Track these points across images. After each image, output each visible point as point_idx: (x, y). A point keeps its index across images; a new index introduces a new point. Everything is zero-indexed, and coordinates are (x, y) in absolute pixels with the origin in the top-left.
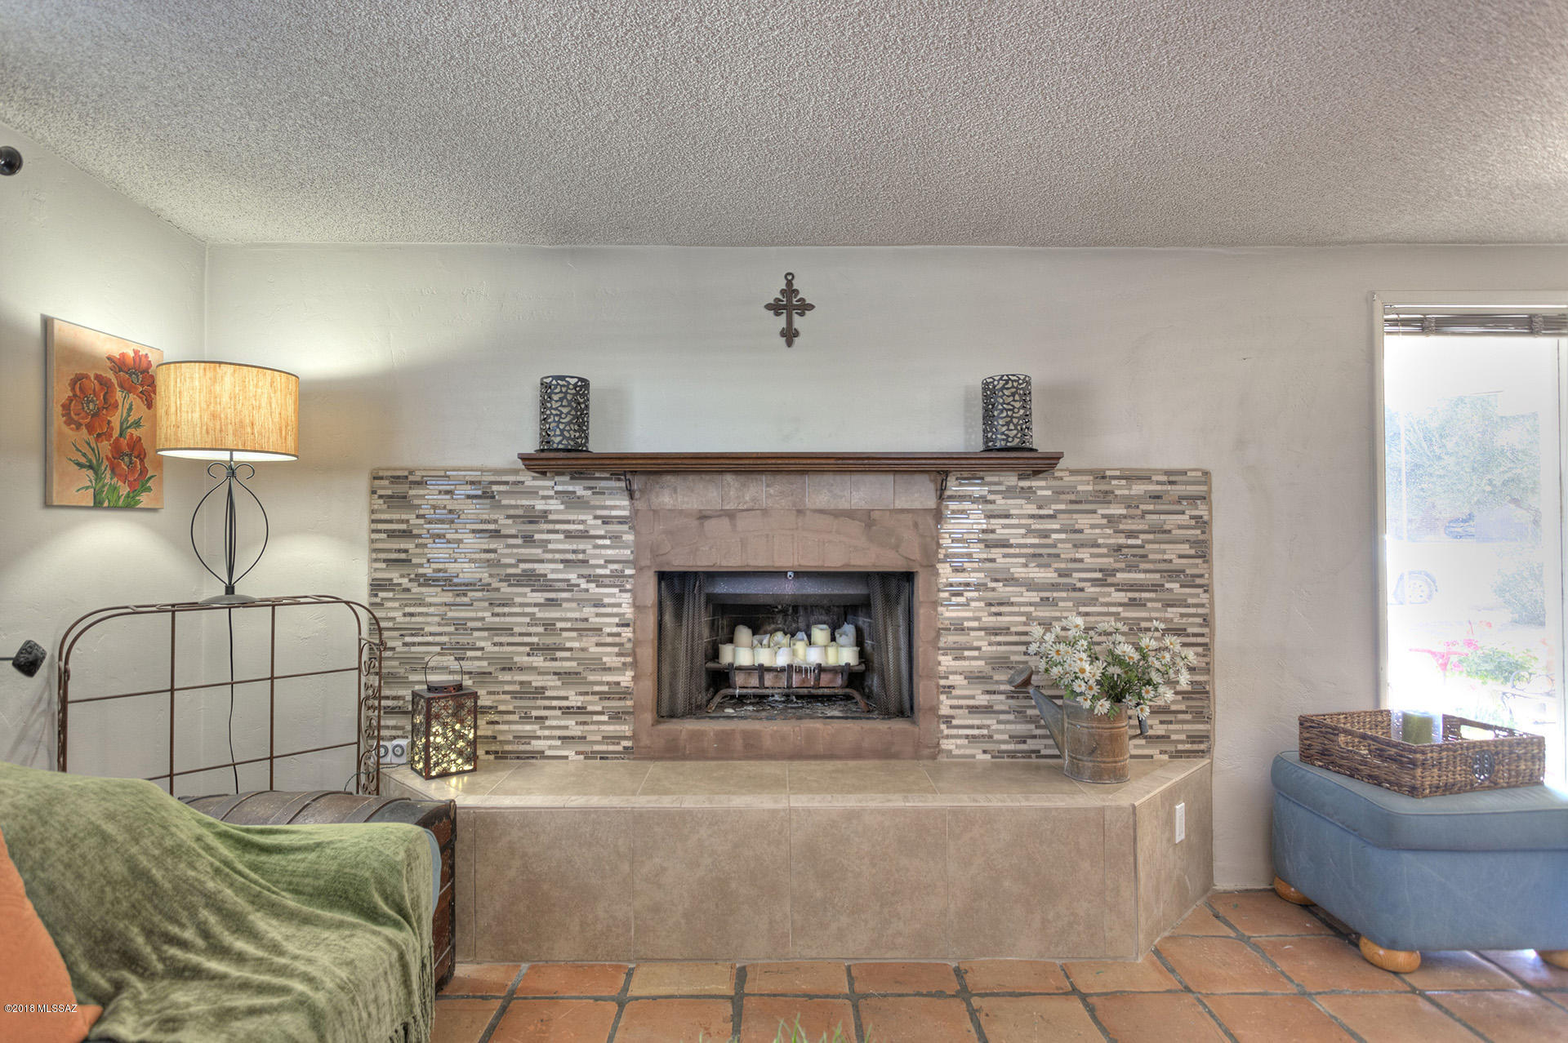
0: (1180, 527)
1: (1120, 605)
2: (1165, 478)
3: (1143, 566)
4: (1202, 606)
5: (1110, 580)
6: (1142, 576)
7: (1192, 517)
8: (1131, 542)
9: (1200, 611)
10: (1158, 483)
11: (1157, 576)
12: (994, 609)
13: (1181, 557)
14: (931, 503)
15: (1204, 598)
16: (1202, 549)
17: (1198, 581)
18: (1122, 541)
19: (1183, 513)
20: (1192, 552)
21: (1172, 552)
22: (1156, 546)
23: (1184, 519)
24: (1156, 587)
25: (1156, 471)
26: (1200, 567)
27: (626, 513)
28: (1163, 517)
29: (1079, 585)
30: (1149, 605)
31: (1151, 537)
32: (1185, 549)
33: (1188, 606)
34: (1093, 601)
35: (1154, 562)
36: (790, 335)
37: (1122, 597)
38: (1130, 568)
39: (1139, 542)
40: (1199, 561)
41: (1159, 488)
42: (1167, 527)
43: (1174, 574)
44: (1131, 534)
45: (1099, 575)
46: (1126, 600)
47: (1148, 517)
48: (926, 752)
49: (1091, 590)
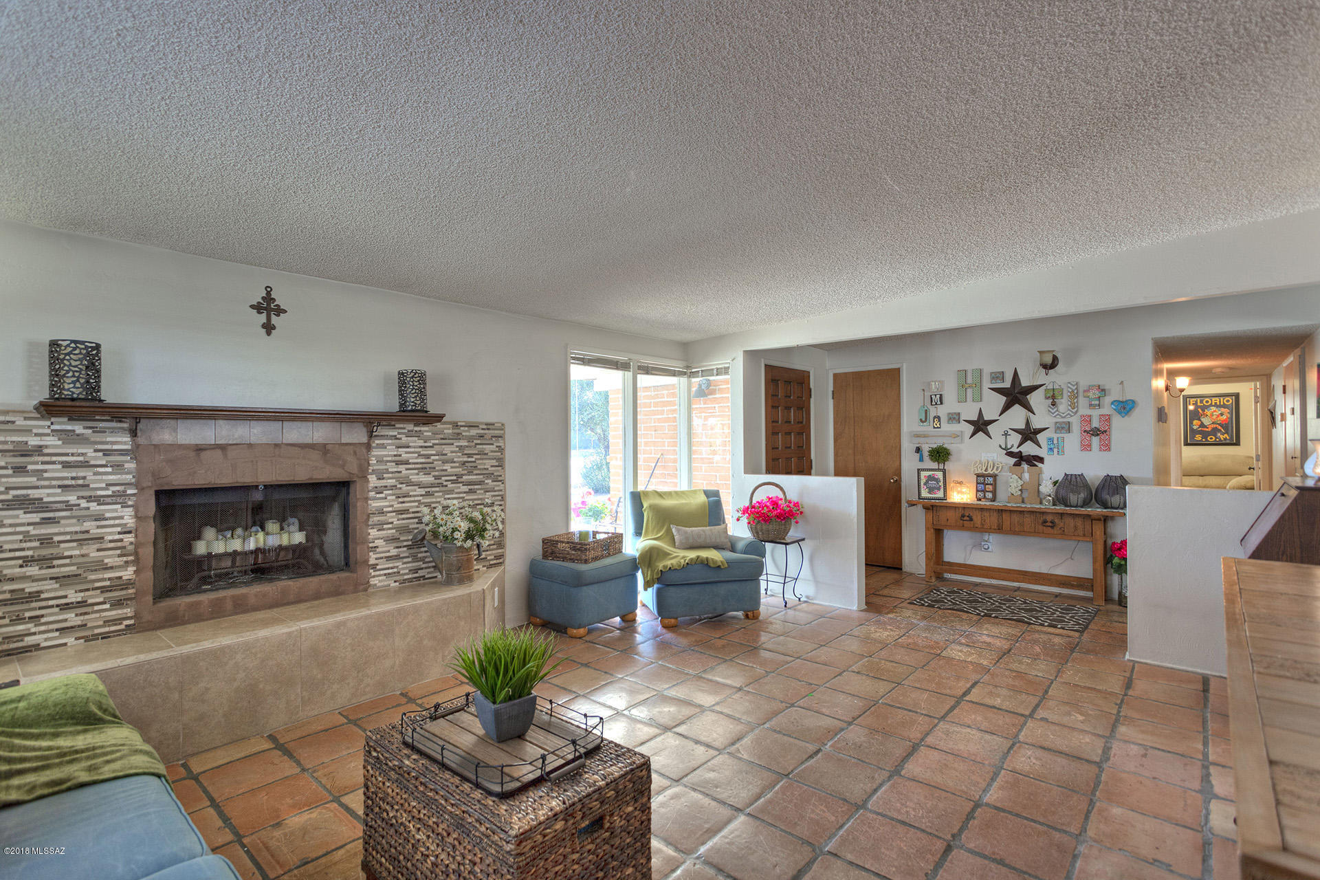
0: (492, 451)
1: (465, 493)
2: (485, 427)
3: (475, 472)
4: (501, 490)
5: (460, 480)
6: (475, 477)
7: (497, 447)
8: (470, 459)
9: (500, 493)
10: (483, 429)
11: (482, 477)
12: (400, 500)
13: (492, 466)
14: (365, 440)
15: (502, 487)
16: (501, 463)
17: (500, 478)
18: (466, 459)
19: (493, 444)
20: (497, 464)
21: (488, 464)
22: (481, 461)
23: (493, 447)
24: (481, 483)
25: (482, 423)
26: (499, 470)
27: (129, 447)
28: (484, 446)
29: (445, 483)
30: (478, 492)
31: (479, 457)
32: (494, 462)
33: (495, 491)
34: (451, 492)
35: (480, 469)
36: (269, 328)
37: (466, 488)
38: (470, 473)
39: (473, 460)
40: (500, 468)
41: (482, 431)
42: (486, 452)
43: (490, 475)
44: (469, 455)
45: (455, 478)
47: (478, 446)
48: (362, 587)
49: (450, 486)
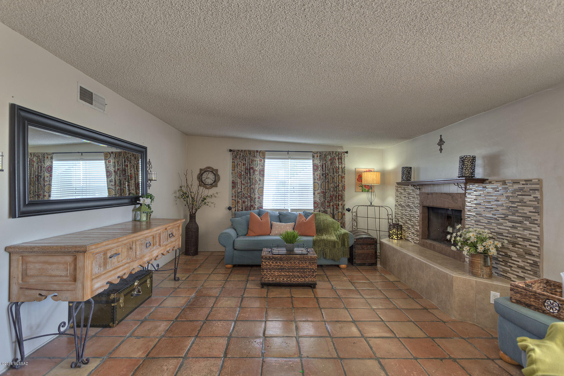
0: (530, 201)
1: (510, 227)
2: (524, 183)
3: (517, 214)
4: (537, 232)
5: (507, 218)
6: (516, 218)
7: (534, 197)
8: (513, 205)
9: (536, 234)
10: (523, 184)
11: (521, 218)
12: (477, 223)
13: (530, 212)
14: (464, 192)
15: (538, 229)
16: (538, 211)
17: (536, 222)
18: (510, 205)
19: (530, 195)
20: (534, 211)
21: (527, 210)
22: (521, 207)
23: (531, 198)
24: (521, 222)
25: (522, 180)
26: (536, 216)
27: (419, 193)
28: (523, 197)
29: (498, 219)
30: (519, 228)
31: (520, 204)
32: (532, 209)
33: (532, 231)
34: (501, 224)
35: (520, 213)
36: (441, 150)
37: (510, 224)
38: (513, 214)
39: (516, 206)
40: (536, 214)
41: (522, 186)
42: (525, 201)
43: (527, 218)
44: (513, 202)
45: (503, 216)
46: (511, 226)
47: (519, 197)
48: (462, 260)
49: (501, 221)
